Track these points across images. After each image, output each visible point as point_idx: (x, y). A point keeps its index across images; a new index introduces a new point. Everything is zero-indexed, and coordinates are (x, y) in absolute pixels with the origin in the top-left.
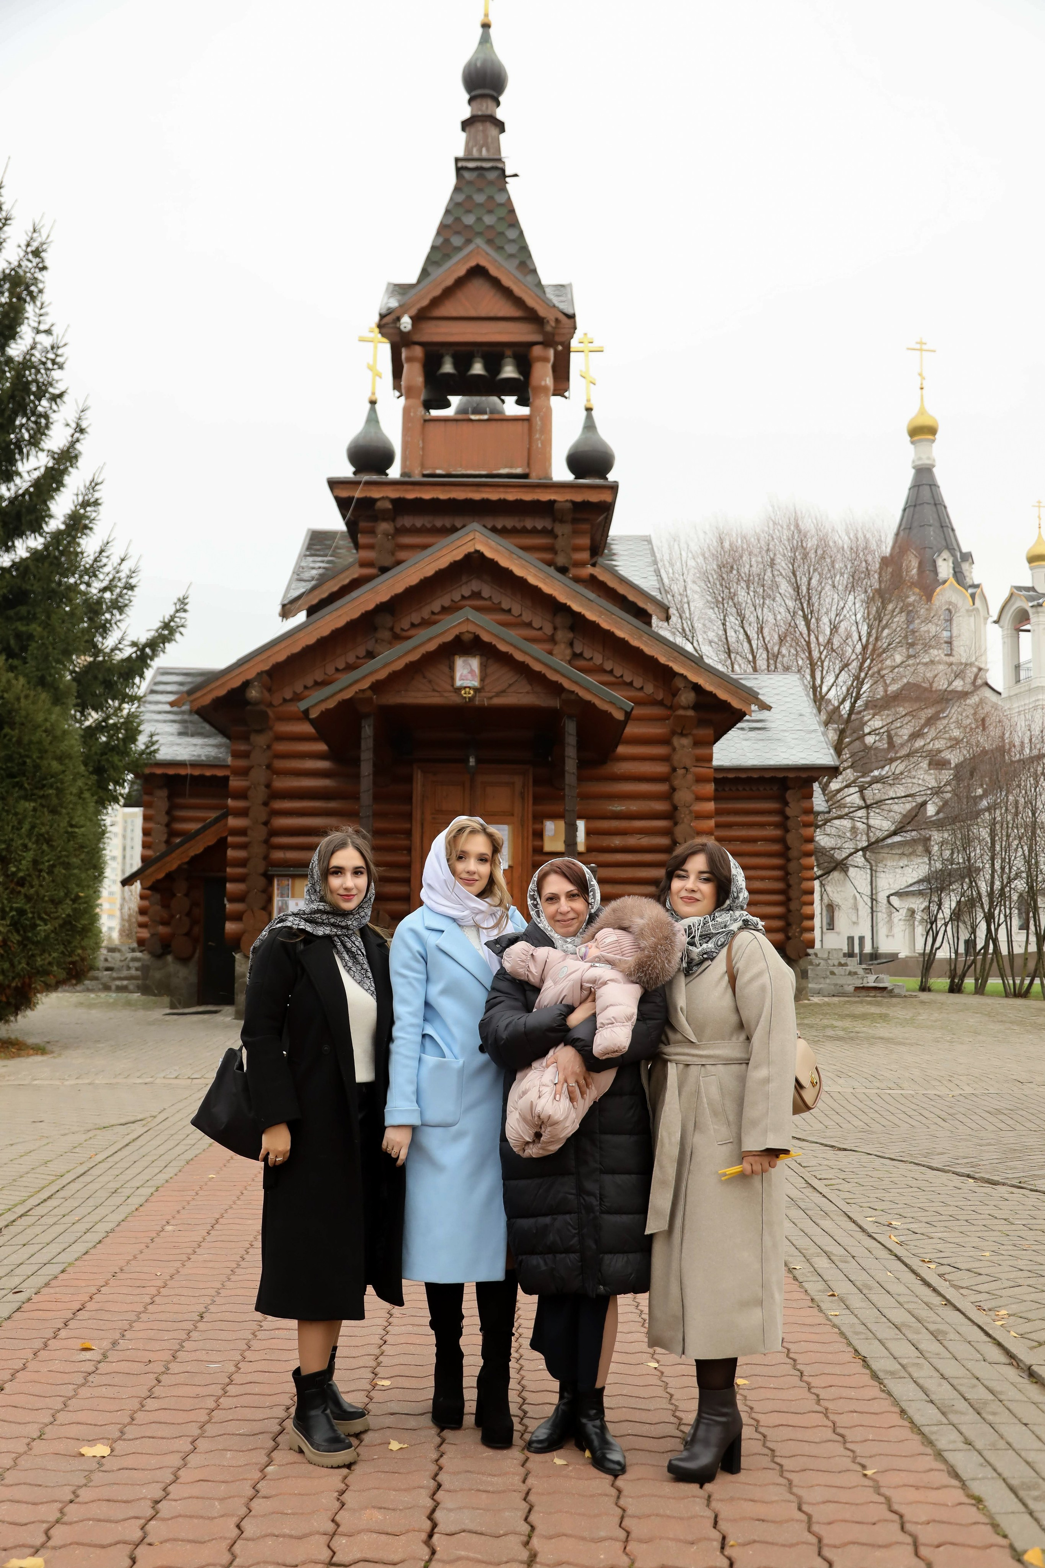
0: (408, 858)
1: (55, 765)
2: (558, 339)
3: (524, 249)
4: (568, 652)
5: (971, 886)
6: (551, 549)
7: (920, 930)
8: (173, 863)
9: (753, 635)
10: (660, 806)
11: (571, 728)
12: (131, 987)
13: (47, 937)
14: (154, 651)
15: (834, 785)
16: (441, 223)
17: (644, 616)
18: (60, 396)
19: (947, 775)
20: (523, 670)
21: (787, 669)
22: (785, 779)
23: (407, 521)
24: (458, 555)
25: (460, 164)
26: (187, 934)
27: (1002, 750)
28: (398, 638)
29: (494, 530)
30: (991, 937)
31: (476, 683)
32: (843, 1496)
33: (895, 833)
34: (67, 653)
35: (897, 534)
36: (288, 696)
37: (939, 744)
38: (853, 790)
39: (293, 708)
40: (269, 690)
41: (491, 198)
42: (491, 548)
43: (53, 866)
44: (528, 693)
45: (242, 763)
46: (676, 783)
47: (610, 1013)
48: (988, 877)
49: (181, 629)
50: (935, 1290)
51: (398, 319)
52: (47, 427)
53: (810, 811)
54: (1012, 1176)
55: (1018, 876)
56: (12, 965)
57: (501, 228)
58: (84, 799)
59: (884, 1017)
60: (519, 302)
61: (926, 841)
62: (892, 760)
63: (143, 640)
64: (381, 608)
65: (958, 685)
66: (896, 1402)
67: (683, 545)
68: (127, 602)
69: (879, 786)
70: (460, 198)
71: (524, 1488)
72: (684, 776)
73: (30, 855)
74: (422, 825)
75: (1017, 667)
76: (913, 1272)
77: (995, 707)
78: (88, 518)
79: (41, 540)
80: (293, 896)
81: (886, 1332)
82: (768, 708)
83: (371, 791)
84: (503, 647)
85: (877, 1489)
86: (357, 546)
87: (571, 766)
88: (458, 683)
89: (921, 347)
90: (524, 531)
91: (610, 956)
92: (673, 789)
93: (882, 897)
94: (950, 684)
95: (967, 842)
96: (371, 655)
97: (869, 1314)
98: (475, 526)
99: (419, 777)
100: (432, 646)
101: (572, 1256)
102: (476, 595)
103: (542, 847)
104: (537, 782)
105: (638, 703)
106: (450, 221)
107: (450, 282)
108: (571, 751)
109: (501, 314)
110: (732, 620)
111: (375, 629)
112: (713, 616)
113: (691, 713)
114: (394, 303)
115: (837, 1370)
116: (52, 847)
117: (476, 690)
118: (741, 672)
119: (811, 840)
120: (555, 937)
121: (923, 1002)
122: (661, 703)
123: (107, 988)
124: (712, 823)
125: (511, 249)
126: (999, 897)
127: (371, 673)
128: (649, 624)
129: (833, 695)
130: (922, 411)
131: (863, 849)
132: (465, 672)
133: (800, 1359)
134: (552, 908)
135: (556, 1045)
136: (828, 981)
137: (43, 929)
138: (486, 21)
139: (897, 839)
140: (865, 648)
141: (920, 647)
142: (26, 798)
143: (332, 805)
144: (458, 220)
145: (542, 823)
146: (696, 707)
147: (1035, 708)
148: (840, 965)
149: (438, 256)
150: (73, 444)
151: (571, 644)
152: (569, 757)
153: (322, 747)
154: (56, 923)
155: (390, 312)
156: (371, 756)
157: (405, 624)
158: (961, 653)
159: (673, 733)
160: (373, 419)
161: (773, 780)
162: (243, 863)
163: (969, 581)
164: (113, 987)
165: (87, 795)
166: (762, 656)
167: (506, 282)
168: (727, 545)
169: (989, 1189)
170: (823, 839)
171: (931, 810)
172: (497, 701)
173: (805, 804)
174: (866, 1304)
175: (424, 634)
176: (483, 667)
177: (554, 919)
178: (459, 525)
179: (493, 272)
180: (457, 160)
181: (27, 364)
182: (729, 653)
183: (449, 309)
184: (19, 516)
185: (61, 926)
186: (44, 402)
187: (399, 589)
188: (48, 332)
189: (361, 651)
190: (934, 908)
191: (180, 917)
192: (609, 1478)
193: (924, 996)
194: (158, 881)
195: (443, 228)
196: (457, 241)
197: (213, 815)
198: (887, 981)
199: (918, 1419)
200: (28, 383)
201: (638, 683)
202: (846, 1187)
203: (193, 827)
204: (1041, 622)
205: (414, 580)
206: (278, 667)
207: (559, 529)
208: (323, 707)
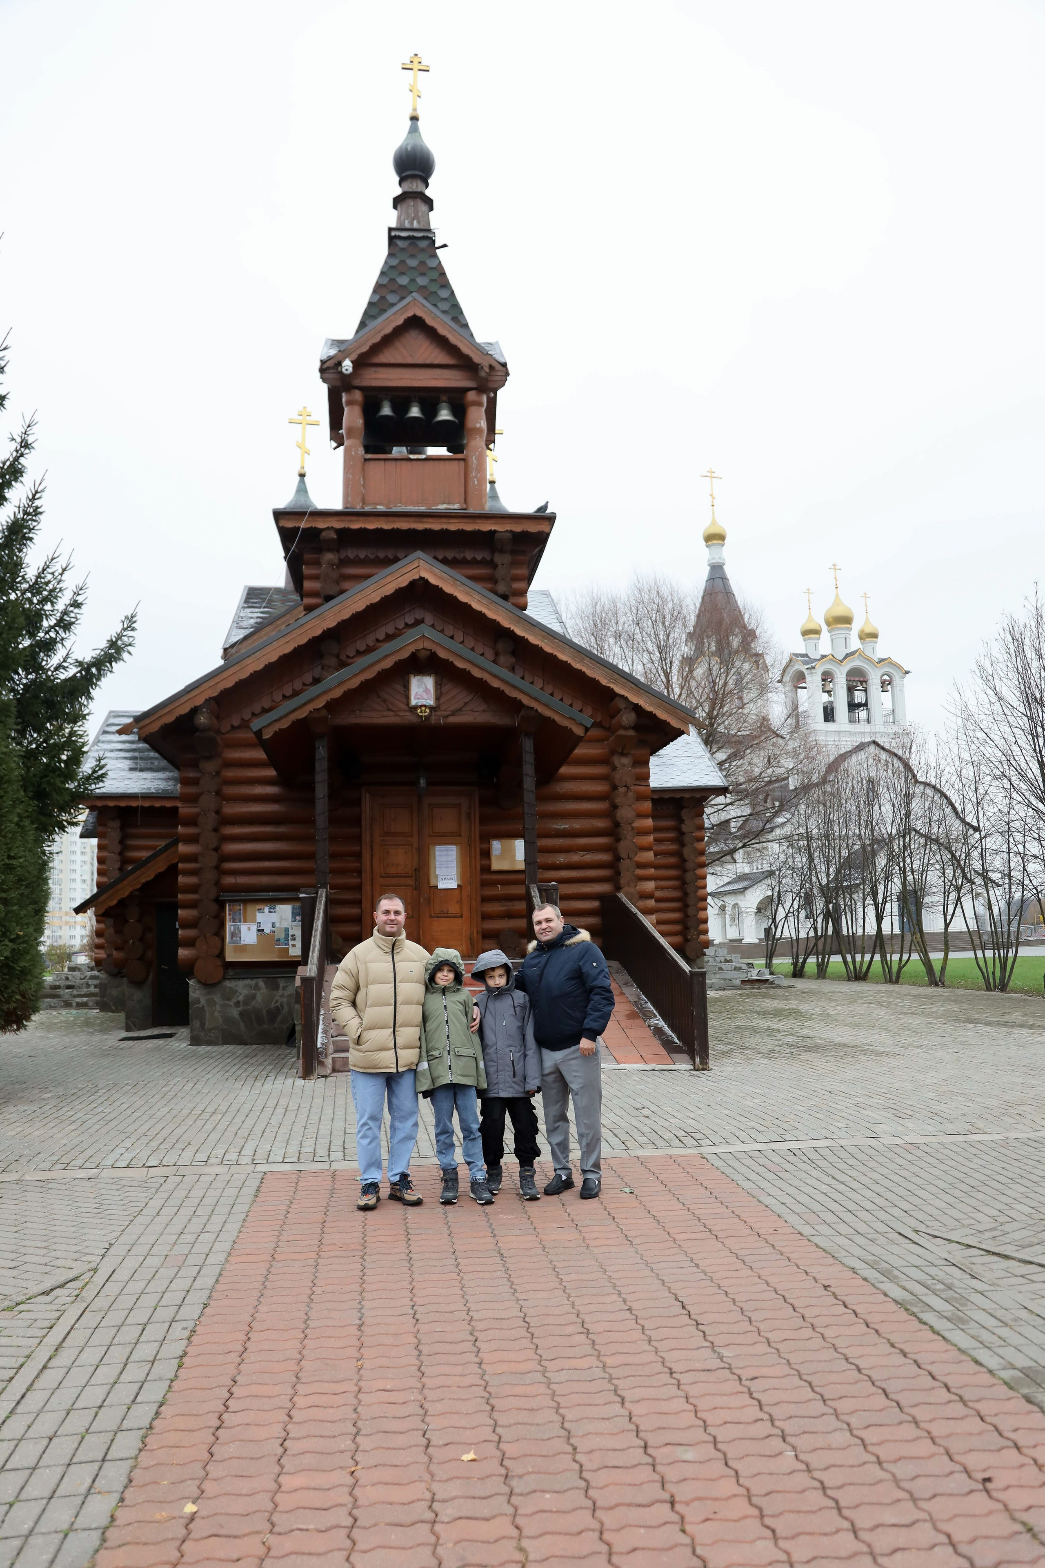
0: (358, 880)
2: (489, 385)
3: (456, 306)
6: (492, 578)
8: (125, 890)
10: (600, 824)
11: (528, 745)
12: (91, 1004)
14: (99, 670)
15: (719, 804)
16: (377, 282)
20: (481, 687)
22: (681, 798)
23: (351, 553)
24: (403, 582)
25: (393, 234)
26: (140, 959)
28: (343, 664)
29: (436, 559)
31: (431, 702)
34: (7, 671)
36: (236, 721)
39: (242, 734)
40: (218, 717)
41: (422, 263)
42: (435, 575)
44: (483, 711)
45: (192, 790)
46: (618, 801)
49: (129, 648)
51: (339, 364)
53: (702, 827)
57: (433, 288)
58: (23, 827)
60: (453, 350)
63: (88, 659)
64: (328, 635)
68: (73, 620)
70: (394, 262)
72: (626, 794)
74: (372, 847)
75: (797, 716)
78: (28, 527)
80: (245, 921)
83: (326, 814)
84: (460, 664)
86: (299, 582)
87: (529, 783)
88: (413, 702)
89: (711, 475)
90: (465, 562)
92: (615, 807)
96: (316, 681)
98: (419, 553)
99: (367, 799)
100: (388, 664)
102: (420, 622)
103: (490, 866)
104: (482, 803)
106: (385, 281)
107: (388, 330)
108: (529, 769)
109: (436, 362)
111: (322, 656)
113: (631, 733)
114: (334, 353)
117: (431, 708)
122: (602, 725)
123: (68, 1005)
124: (651, 838)
125: (445, 306)
127: (325, 692)
130: (714, 523)
132: (421, 691)
136: (718, 976)
138: (414, 114)
143: (281, 829)
144: (392, 280)
145: (489, 843)
146: (636, 727)
148: (726, 961)
149: (375, 311)
150: (16, 459)
152: (527, 775)
153: (272, 773)
155: (331, 358)
156: (326, 777)
157: (351, 651)
159: (613, 752)
160: (302, 492)
161: (672, 800)
162: (194, 889)
163: (754, 652)
164: (74, 1004)
167: (442, 331)
171: (734, 827)
172: (452, 720)
173: (697, 821)
175: (379, 652)
176: (438, 686)
178: (401, 554)
179: (430, 322)
180: (390, 230)
183: (387, 357)
187: (346, 615)
189: (308, 678)
191: (133, 943)
194: (111, 908)
195: (378, 288)
196: (392, 298)
197: (162, 843)
198: (768, 974)
203: (145, 854)
204: (814, 680)
205: (360, 606)
206: (225, 693)
207: (498, 559)
208: (277, 727)
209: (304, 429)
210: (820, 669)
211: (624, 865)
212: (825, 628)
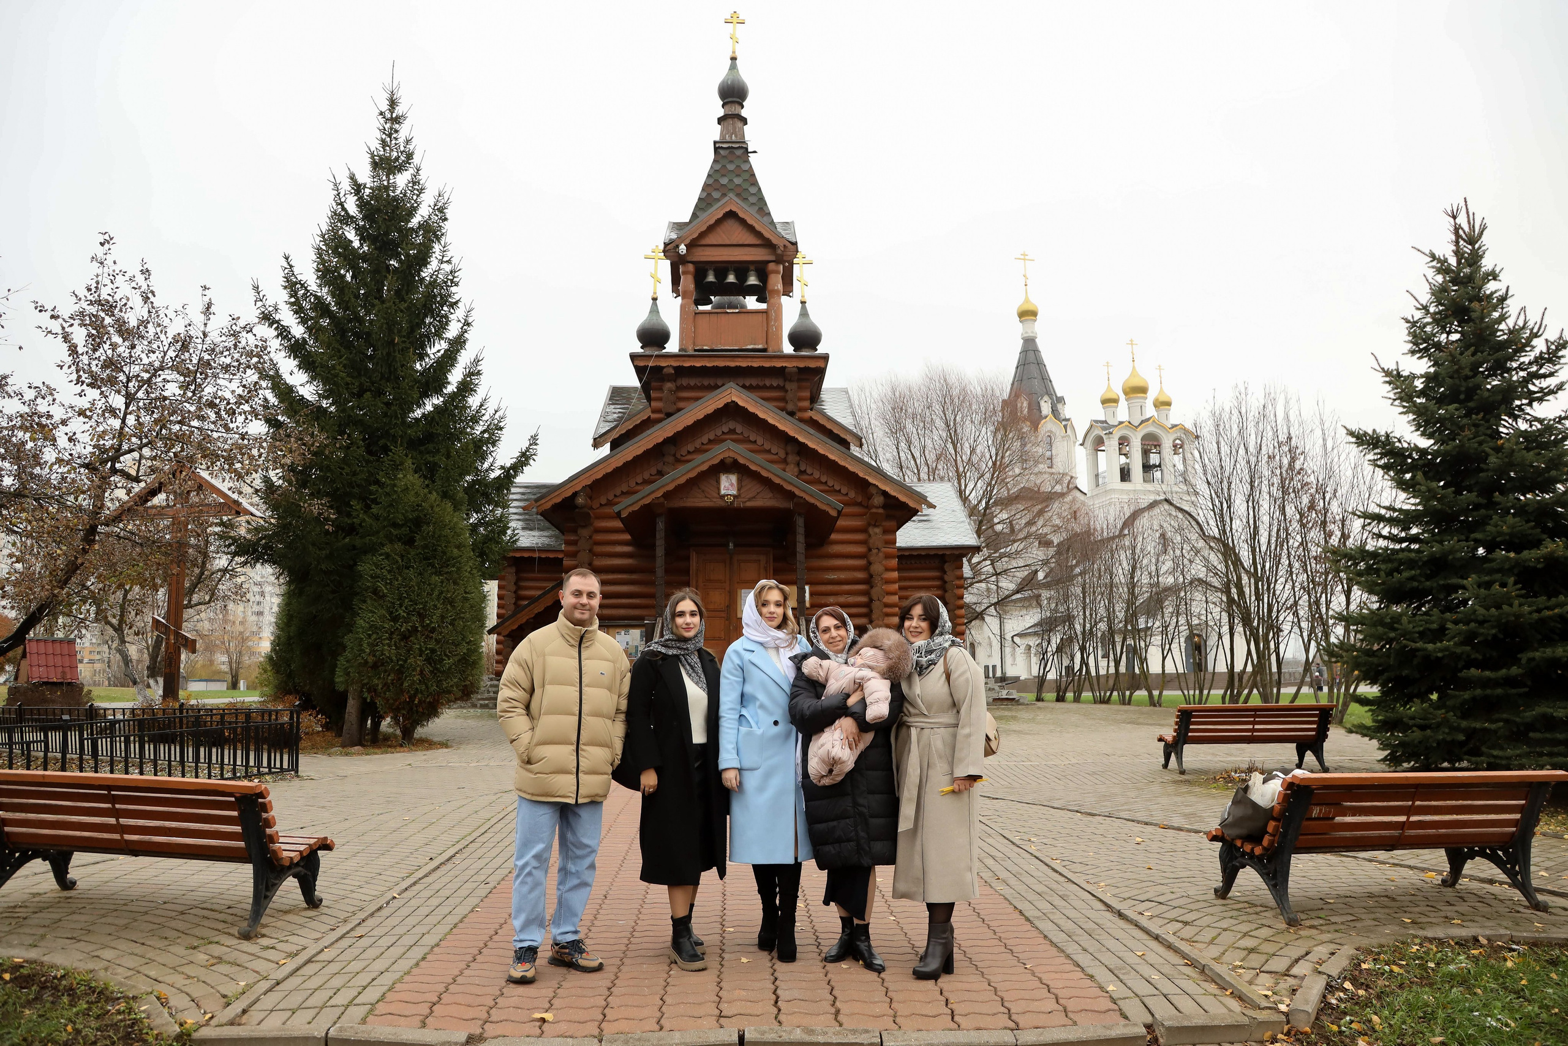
1: (455, 551)
2: (785, 258)
3: (762, 200)
4: (796, 469)
5: (1070, 628)
6: (783, 399)
7: (1035, 660)
9: (917, 455)
10: (860, 575)
11: (800, 522)
13: (450, 668)
14: (514, 472)
15: (975, 560)
16: (705, 183)
17: (845, 444)
18: (456, 303)
19: (1052, 551)
20: (766, 482)
21: (942, 479)
22: (943, 555)
23: (684, 382)
24: (720, 404)
25: (717, 146)
27: (1088, 533)
28: (679, 461)
29: (744, 387)
30: (1084, 662)
31: (735, 492)
32: (1014, 978)
33: (1018, 592)
34: (462, 475)
35: (1013, 384)
36: (603, 501)
37: (1045, 530)
38: (988, 562)
39: (607, 510)
40: (591, 498)
41: (738, 166)
42: (742, 399)
43: (454, 620)
44: (770, 498)
45: (572, 548)
46: (872, 559)
47: (875, 696)
48: (1082, 621)
49: (534, 457)
50: (1060, 874)
51: (678, 246)
52: (447, 324)
53: (961, 577)
54: (1105, 810)
55: (1101, 620)
56: (427, 687)
57: (745, 186)
59: (1014, 718)
60: (758, 234)
61: (1038, 597)
62: (1015, 541)
63: (508, 465)
64: (668, 441)
65: (1058, 488)
66: (1041, 932)
67: (868, 394)
68: (498, 439)
69: (1006, 559)
70: (718, 167)
71: (827, 979)
72: (877, 554)
73: (438, 612)
75: (1097, 476)
76: (1047, 865)
77: (1083, 504)
78: (473, 383)
79: (441, 399)
81: (1031, 896)
82: (934, 507)
83: (664, 567)
84: (753, 467)
85: (1033, 974)
86: (649, 398)
87: (800, 548)
88: (723, 492)
89: (1024, 257)
90: (764, 388)
91: (871, 663)
92: (870, 563)
93: (1008, 637)
94: (1053, 488)
95: (1066, 598)
96: (661, 474)
97: (1021, 888)
98: (732, 384)
99: (694, 557)
100: (705, 467)
101: (852, 843)
102: (732, 431)
104: (775, 559)
105: (846, 504)
106: (711, 182)
107: (712, 222)
108: (801, 538)
109: (747, 242)
110: (903, 445)
111: (664, 456)
112: (890, 443)
113: (881, 511)
114: (674, 236)
115: (1005, 917)
116: (453, 607)
117: (735, 496)
118: (910, 480)
119: (962, 597)
120: (831, 654)
121: (1039, 708)
122: (860, 504)
124: (896, 586)
125: (753, 199)
126: (1088, 635)
127: (663, 486)
128: (849, 449)
129: (973, 498)
130: (1027, 300)
131: (995, 604)
132: (727, 484)
133: (982, 913)
134: (826, 636)
135: (840, 717)
137: (448, 662)
138: (733, 56)
139: (1019, 596)
140: (994, 463)
141: (1032, 463)
142: (436, 573)
143: (634, 577)
144: (716, 181)
146: (884, 506)
147: (1110, 504)
149: (703, 206)
150: (462, 333)
151: (798, 465)
152: (799, 542)
153: (627, 537)
154: (456, 658)
155: (671, 242)
156: (663, 543)
157: (684, 452)
158: (1059, 467)
159: (869, 524)
160: (654, 310)
161: (936, 555)
163: (1062, 417)
165: (475, 571)
166: (924, 470)
167: (750, 221)
168: (897, 394)
169: (1090, 818)
170: (968, 598)
171: (1041, 575)
172: (750, 504)
173: (958, 573)
174: (1019, 883)
175: (700, 458)
176: (739, 481)
177: (828, 643)
178: (719, 384)
179: (741, 215)
180: (715, 143)
181: (433, 284)
182: (901, 468)
183: (711, 239)
184: (427, 383)
185: (459, 661)
186: (445, 308)
187: (680, 428)
188: (449, 262)
189: (654, 471)
190: (1045, 644)
192: (876, 974)
193: (1040, 704)
194: (513, 631)
195: (706, 187)
196: (716, 195)
197: (550, 585)
198: (1015, 695)
199: (1054, 940)
200: (435, 296)
201: (844, 491)
202: (1000, 820)
204: (1112, 444)
205: (690, 422)
206: (597, 482)
207: (788, 386)
208: (630, 509)
209: (656, 263)
210: (1117, 434)
211: (876, 605)
212: (1122, 397)
